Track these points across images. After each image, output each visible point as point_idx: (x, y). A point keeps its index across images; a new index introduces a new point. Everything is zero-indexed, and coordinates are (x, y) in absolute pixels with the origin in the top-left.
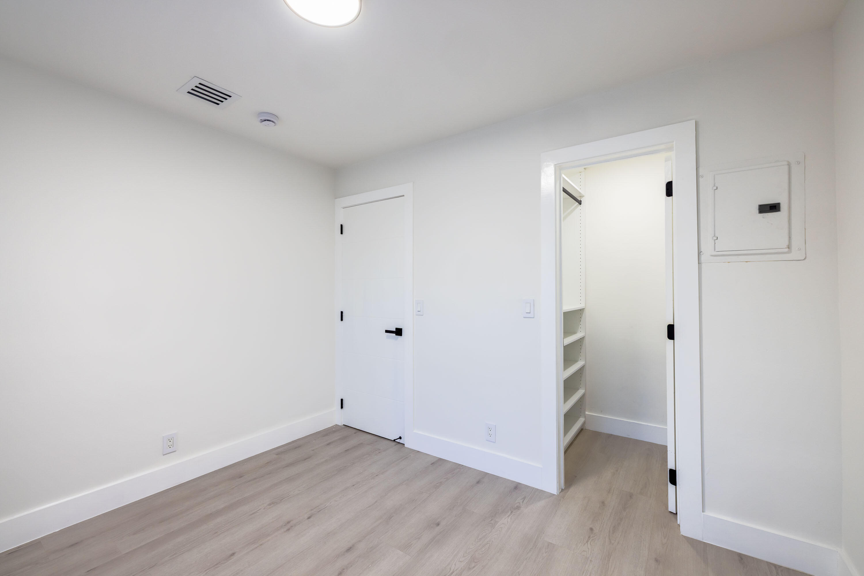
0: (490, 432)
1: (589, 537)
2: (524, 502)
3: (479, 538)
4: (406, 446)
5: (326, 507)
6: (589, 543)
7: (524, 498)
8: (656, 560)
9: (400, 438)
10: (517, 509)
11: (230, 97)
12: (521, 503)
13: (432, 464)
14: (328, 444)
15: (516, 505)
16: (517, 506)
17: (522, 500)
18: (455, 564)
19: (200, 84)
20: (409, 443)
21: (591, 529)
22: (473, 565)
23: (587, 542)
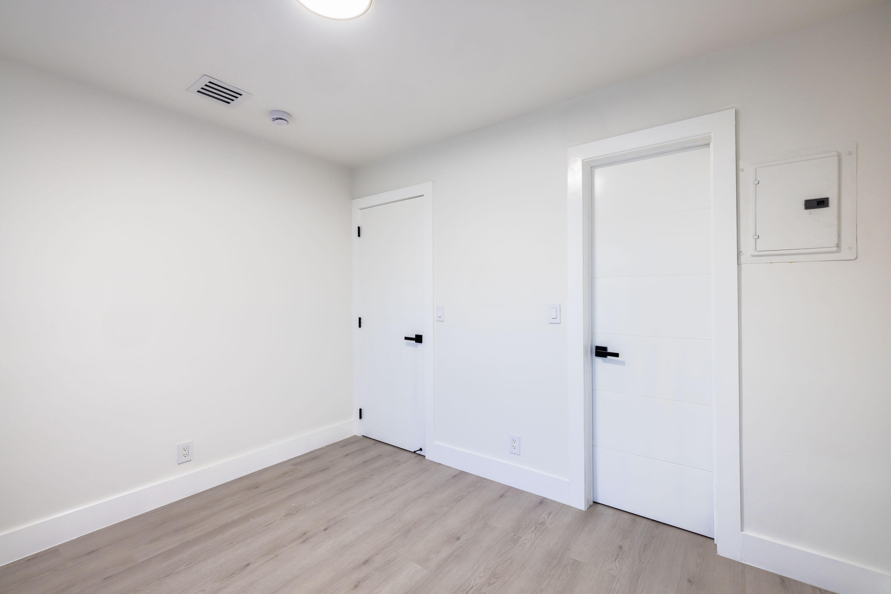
0: (515, 444)
1: (618, 555)
2: (550, 517)
3: (500, 554)
4: (426, 458)
5: (343, 519)
6: (617, 561)
7: (550, 514)
8: (689, 581)
9: (421, 450)
10: (542, 525)
11: (241, 95)
12: (546, 519)
13: (453, 477)
14: (346, 455)
15: (540, 521)
16: (542, 522)
17: (547, 516)
18: (475, 580)
19: (210, 82)
20: (429, 455)
21: (620, 547)
22: (493, 581)
23: (615, 560)
